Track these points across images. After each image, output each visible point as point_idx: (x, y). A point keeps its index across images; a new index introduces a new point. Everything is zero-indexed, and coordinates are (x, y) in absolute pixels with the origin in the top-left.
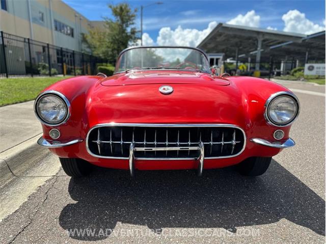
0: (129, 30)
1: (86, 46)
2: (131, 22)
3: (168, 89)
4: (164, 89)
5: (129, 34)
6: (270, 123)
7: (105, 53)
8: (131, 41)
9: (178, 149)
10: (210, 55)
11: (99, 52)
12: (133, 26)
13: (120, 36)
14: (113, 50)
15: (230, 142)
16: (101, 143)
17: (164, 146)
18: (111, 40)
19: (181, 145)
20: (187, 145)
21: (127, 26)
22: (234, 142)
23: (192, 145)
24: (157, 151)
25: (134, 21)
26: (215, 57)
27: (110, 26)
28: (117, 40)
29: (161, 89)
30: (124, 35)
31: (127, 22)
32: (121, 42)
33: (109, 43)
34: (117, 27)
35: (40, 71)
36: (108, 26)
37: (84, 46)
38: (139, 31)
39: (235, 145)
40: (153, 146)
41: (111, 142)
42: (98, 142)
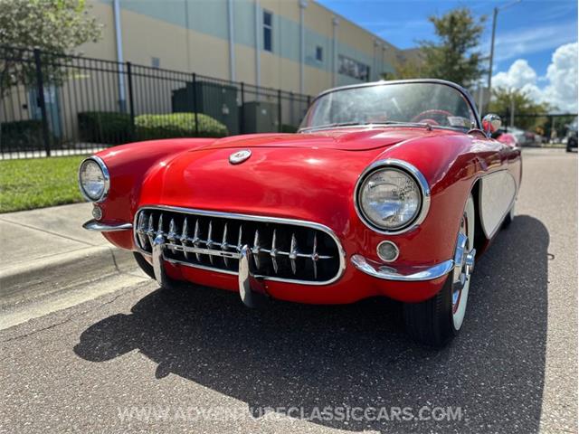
4: (237, 155)
5: (465, 66)
9: (218, 253)
12: (474, 50)
15: (309, 256)
17: (203, 246)
22: (314, 256)
25: (478, 40)
27: (429, 56)
30: (457, 68)
31: (464, 43)
36: (425, 55)
42: (139, 230)
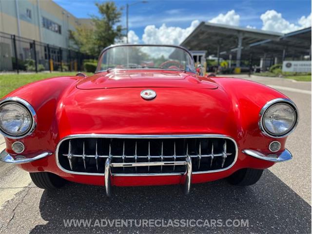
0: (115, 27)
1: (73, 42)
2: (117, 20)
3: (150, 94)
4: (146, 94)
5: (115, 31)
6: (265, 133)
7: (92, 50)
8: (117, 38)
9: (162, 164)
10: (193, 53)
11: (86, 49)
12: (119, 24)
13: (106, 33)
14: (99, 47)
15: (220, 155)
16: (73, 157)
17: (146, 160)
18: (97, 37)
19: (165, 160)
20: (172, 159)
21: (113, 24)
22: (225, 155)
23: (178, 159)
24: (138, 167)
25: (120, 19)
26: (198, 55)
27: (96, 24)
28: (104, 37)
29: (143, 94)
30: (110, 32)
31: (113, 19)
32: (107, 39)
33: (95, 39)
34: (103, 25)
35: (26, 67)
36: (94, 23)
37: (71, 43)
38: (125, 29)
39: (226, 159)
40: (133, 160)
41: (84, 156)
42: (69, 156)
